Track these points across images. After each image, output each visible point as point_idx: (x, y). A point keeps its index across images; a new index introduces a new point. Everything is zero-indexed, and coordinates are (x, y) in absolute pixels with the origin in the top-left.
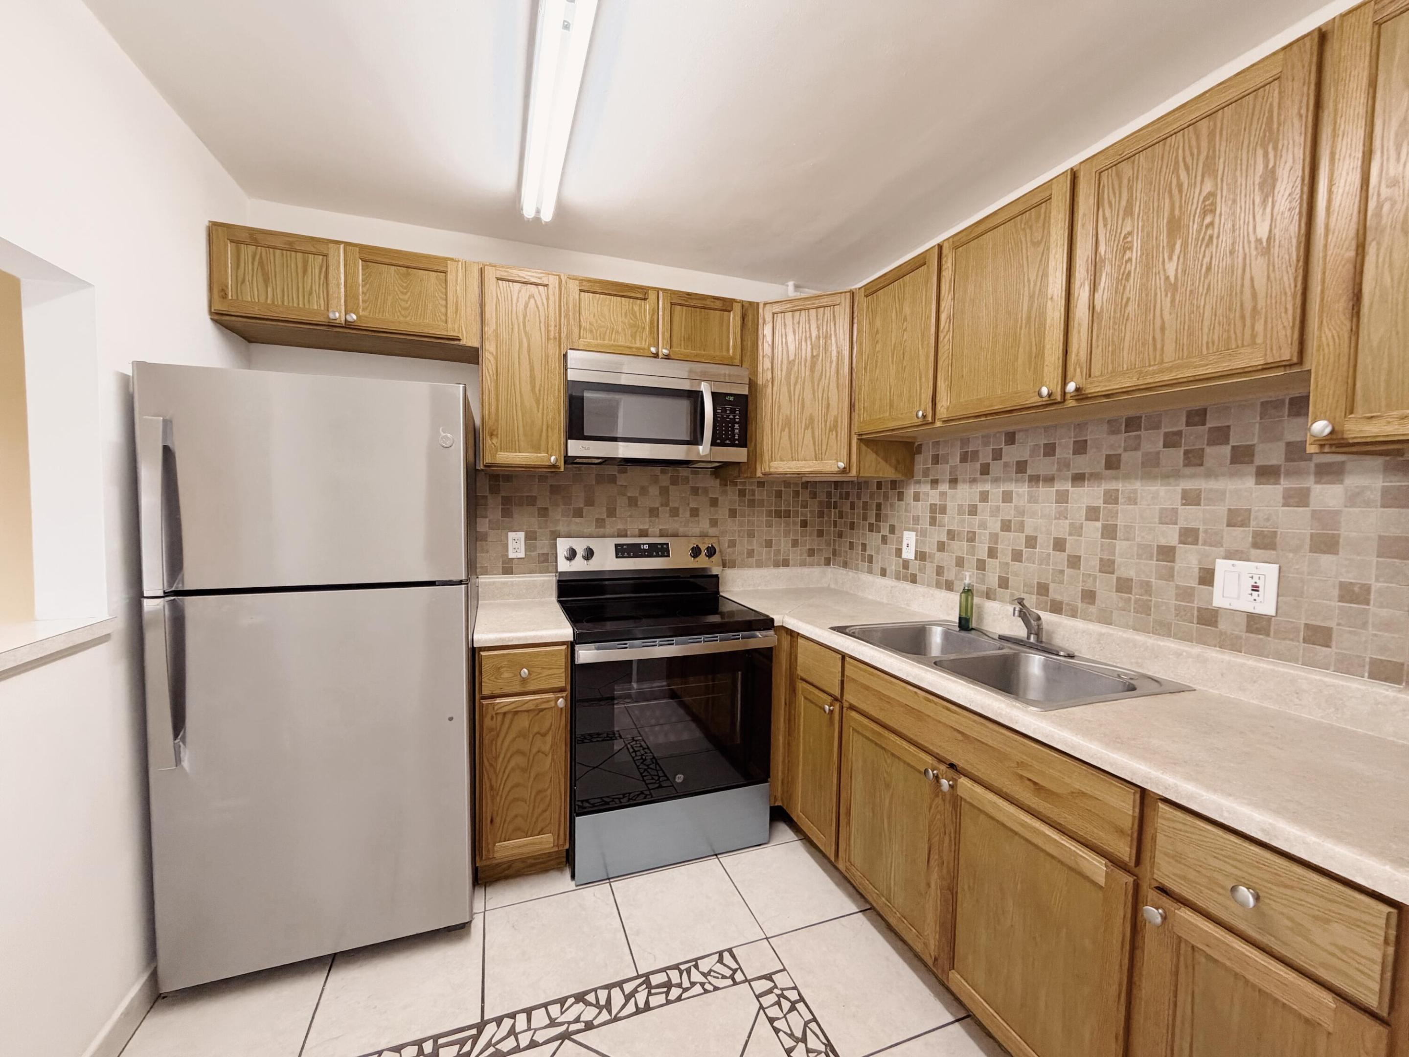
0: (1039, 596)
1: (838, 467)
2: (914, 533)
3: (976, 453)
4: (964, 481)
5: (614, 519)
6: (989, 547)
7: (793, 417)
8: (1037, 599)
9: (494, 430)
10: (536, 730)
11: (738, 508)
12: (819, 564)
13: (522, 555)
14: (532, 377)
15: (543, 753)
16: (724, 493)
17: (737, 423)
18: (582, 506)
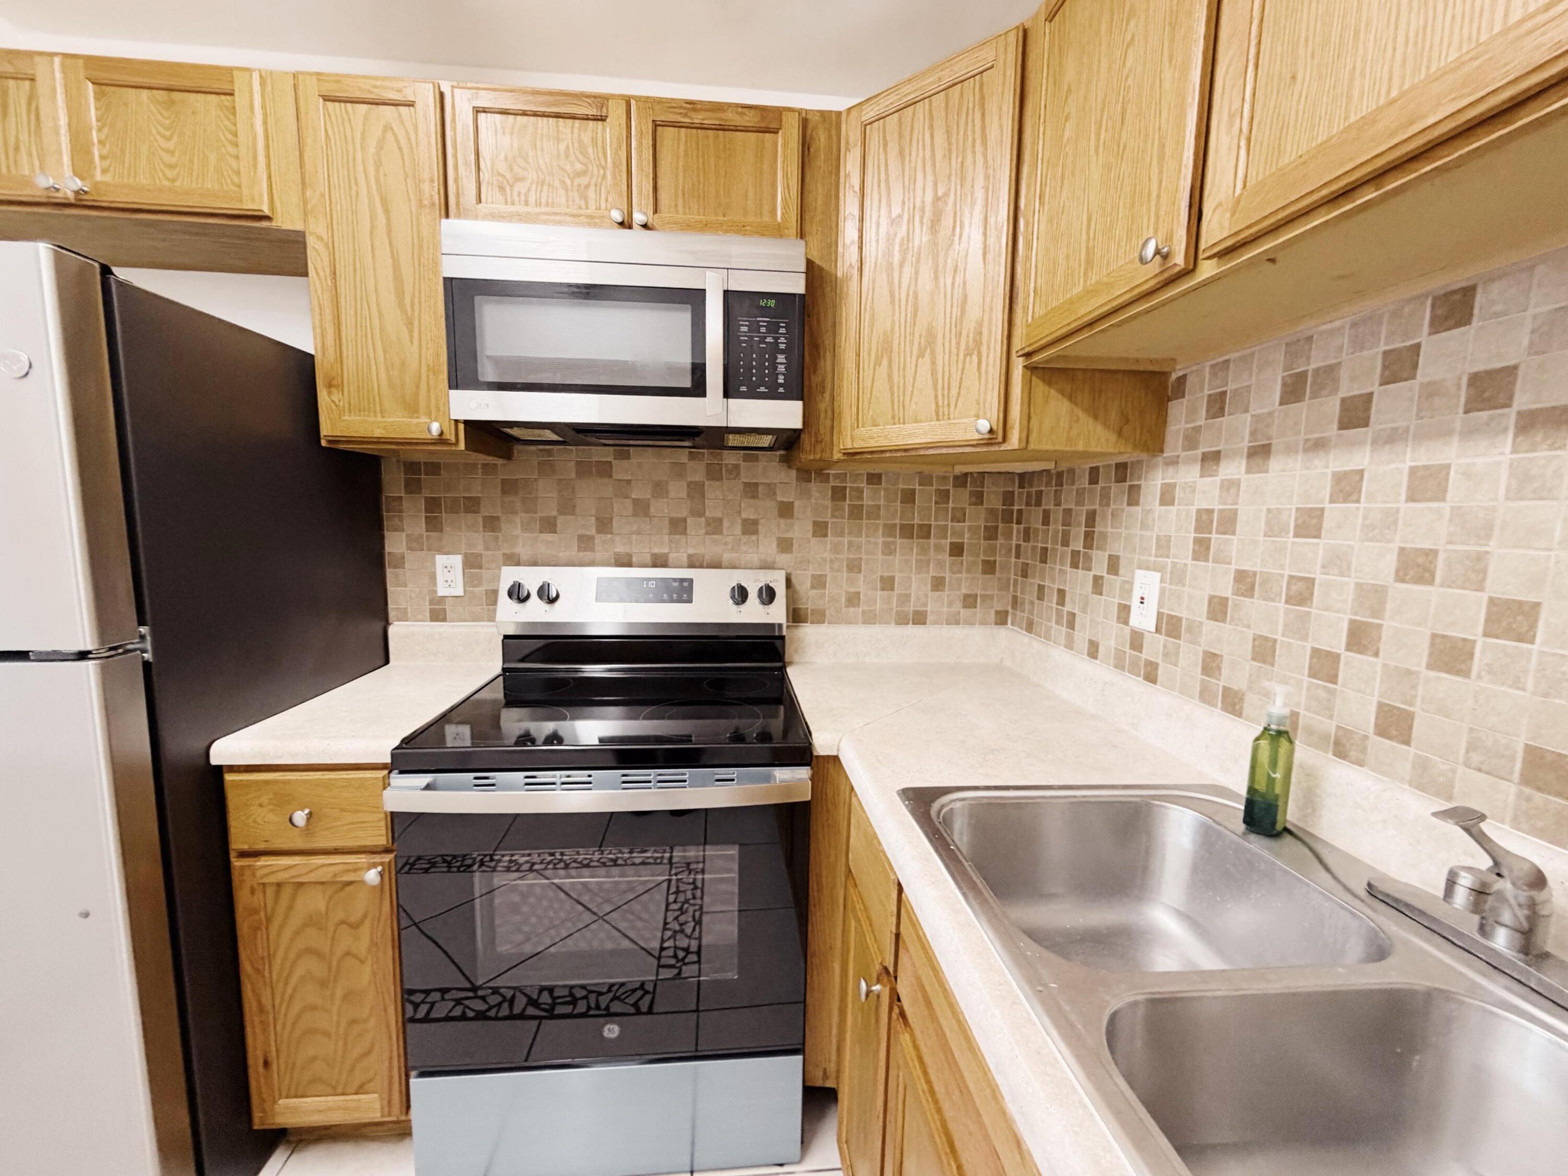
0: (1527, 790)
1: (978, 431)
2: (1158, 575)
3: (1330, 371)
4: (1290, 450)
5: (609, 536)
6: (1352, 622)
7: (897, 334)
8: (1519, 795)
9: (333, 379)
10: (340, 915)
11: (830, 520)
12: (984, 623)
13: (459, 591)
14: (398, 279)
15: (356, 956)
16: (806, 494)
17: (783, 352)
18: (554, 513)
